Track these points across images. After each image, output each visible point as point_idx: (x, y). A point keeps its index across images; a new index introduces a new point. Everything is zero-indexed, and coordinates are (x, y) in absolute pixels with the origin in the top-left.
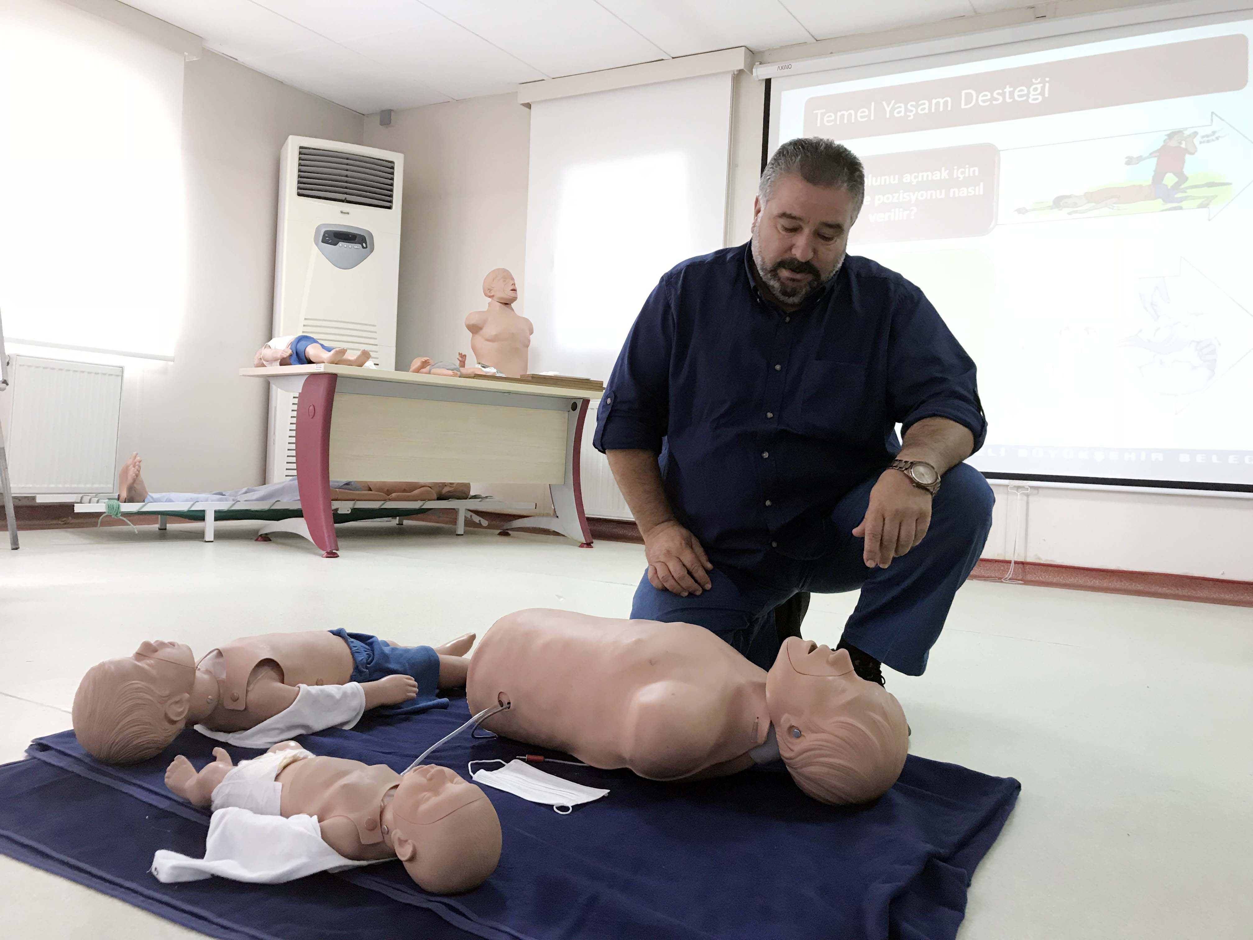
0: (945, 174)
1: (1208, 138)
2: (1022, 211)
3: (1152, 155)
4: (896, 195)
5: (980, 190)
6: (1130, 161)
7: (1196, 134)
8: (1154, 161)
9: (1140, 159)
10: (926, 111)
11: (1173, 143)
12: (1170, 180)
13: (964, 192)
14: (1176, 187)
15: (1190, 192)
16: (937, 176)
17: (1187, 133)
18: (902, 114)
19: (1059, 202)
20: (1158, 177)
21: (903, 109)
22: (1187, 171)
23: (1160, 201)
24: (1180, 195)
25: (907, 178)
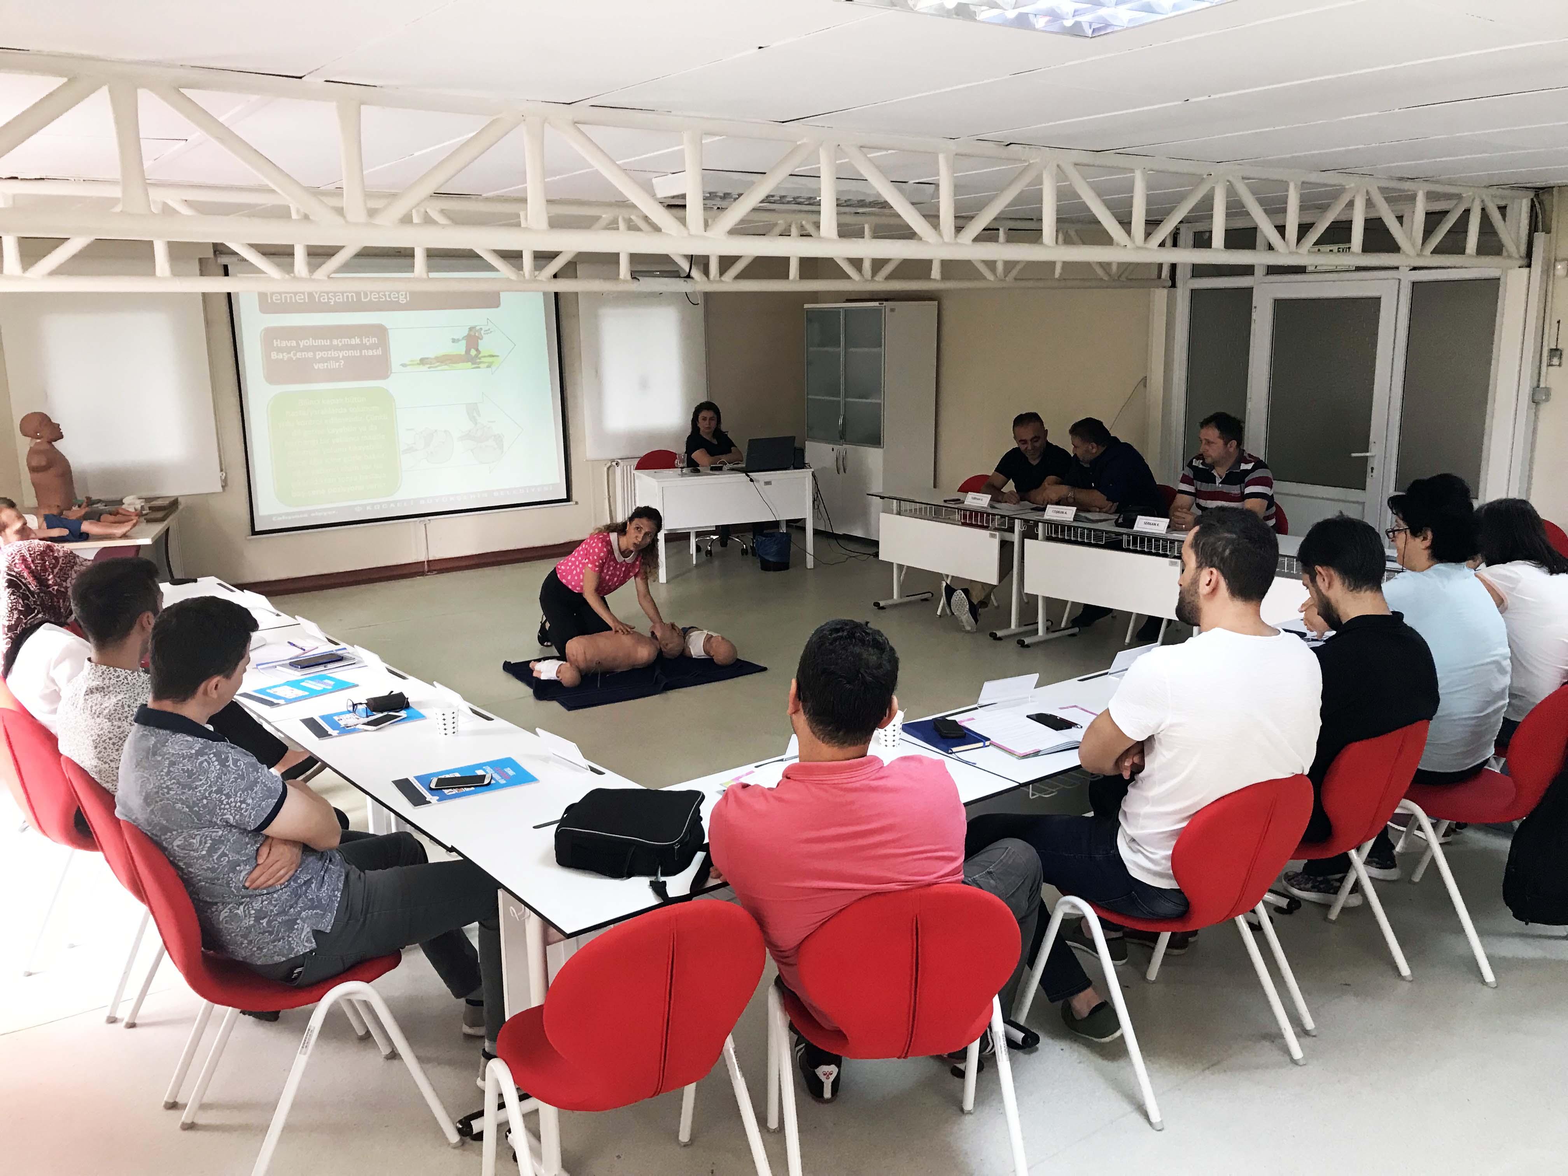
0: (358, 341)
1: (488, 332)
2: (404, 365)
3: (463, 338)
4: (330, 352)
5: (379, 352)
6: (454, 341)
7: (481, 329)
8: (464, 342)
9: (458, 340)
10: (341, 300)
11: (472, 333)
12: (473, 352)
13: (370, 353)
14: (476, 356)
15: (483, 360)
16: (353, 342)
17: (478, 328)
18: (326, 300)
19: (423, 361)
20: (468, 351)
21: (326, 297)
22: (480, 348)
23: (470, 363)
24: (478, 360)
25: (335, 342)
